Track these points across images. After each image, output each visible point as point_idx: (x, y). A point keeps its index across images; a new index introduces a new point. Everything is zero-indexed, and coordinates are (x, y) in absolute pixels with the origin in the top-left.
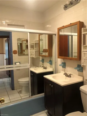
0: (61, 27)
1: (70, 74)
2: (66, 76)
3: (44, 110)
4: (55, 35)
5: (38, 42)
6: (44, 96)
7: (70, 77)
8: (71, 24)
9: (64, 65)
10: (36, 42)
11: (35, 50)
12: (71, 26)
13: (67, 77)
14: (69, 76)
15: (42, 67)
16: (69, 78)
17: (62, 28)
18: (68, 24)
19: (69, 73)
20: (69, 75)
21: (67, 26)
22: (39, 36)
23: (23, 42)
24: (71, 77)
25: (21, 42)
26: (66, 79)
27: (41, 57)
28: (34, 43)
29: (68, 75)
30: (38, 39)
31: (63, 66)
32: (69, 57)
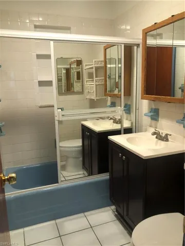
0: (150, 25)
1: (167, 135)
2: (156, 138)
3: (109, 205)
4: (138, 45)
5: (103, 65)
6: (108, 177)
7: (167, 140)
8: (173, 16)
9: (155, 115)
10: (98, 64)
11: (96, 81)
12: (174, 22)
13: (160, 141)
14: (165, 138)
15: (111, 119)
16: (163, 143)
17: (154, 28)
18: (166, 18)
19: (163, 132)
20: (163, 135)
21: (163, 22)
22: (106, 50)
23: (72, 66)
24: (169, 140)
25: (69, 66)
26: (156, 144)
27: (109, 98)
28: (92, 68)
29: (161, 136)
30: (102, 59)
31: (152, 116)
32: (174, 96)
